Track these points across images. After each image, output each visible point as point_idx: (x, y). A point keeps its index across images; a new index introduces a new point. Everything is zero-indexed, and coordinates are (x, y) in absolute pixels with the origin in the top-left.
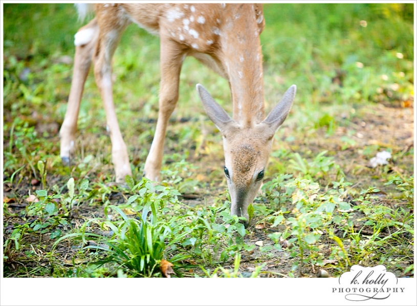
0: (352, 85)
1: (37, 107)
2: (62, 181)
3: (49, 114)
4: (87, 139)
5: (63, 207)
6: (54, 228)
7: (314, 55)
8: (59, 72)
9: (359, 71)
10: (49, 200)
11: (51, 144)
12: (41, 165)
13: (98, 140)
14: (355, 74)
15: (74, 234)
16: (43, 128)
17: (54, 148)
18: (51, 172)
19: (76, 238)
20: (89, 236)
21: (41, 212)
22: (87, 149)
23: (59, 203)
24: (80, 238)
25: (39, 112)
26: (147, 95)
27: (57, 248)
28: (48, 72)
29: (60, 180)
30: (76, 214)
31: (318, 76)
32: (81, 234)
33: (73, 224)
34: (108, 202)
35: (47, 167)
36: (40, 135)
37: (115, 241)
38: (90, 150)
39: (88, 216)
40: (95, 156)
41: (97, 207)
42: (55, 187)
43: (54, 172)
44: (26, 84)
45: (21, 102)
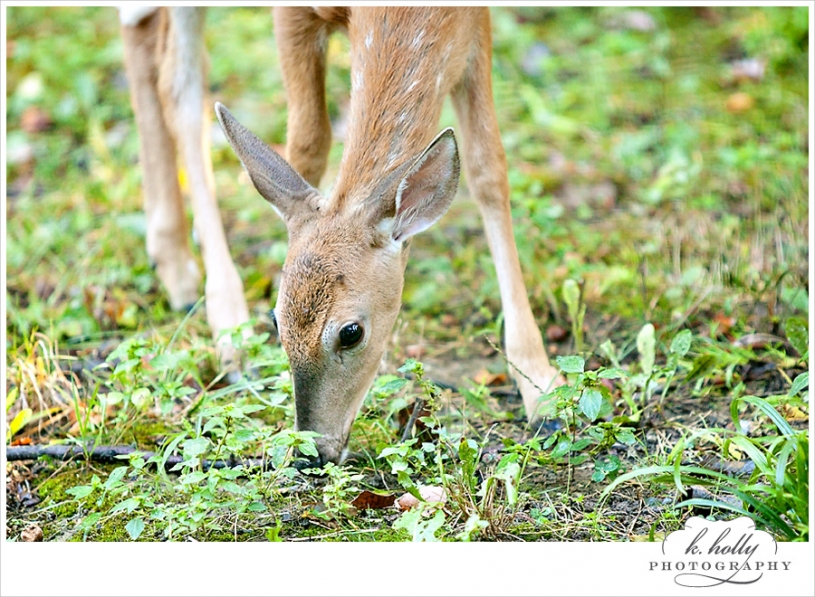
1: (564, 142)
2: (622, 331)
3: (594, 159)
4: (689, 224)
5: (628, 399)
6: (604, 451)
8: (620, 53)
10: (588, 383)
11: (597, 237)
12: (570, 291)
13: (716, 227)
15: (653, 469)
16: (578, 197)
17: (606, 248)
18: (595, 308)
19: (658, 480)
20: (692, 474)
21: (570, 410)
22: (689, 250)
23: (616, 386)
24: (669, 479)
25: (569, 155)
27: (611, 501)
28: (593, 52)
29: (620, 329)
30: (658, 416)
32: (671, 469)
33: (650, 442)
34: (741, 387)
35: (587, 295)
36: (571, 214)
37: (757, 487)
38: (697, 253)
39: (689, 422)
40: (708, 268)
41: (711, 399)
42: (606, 348)
43: (604, 307)
44: (537, 82)
45: (524, 130)
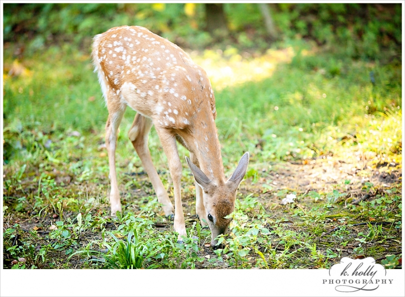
0: (269, 149)
1: (57, 166)
2: (73, 216)
3: (64, 170)
4: (90, 187)
5: (74, 233)
6: (68, 247)
7: (243, 129)
8: (71, 142)
9: (273, 140)
10: (65, 228)
11: (66, 190)
12: (59, 205)
13: (98, 187)
14: (272, 142)
15: (82, 251)
16: (60, 180)
17: (68, 193)
18: (66, 209)
19: (83, 254)
20: (92, 252)
21: (59, 236)
22: (90, 194)
23: (71, 230)
24: (86, 254)
25: (58, 169)
26: (131, 157)
27: (70, 261)
28: (64, 142)
29: (72, 215)
30: (83, 237)
31: (246, 143)
32: (86, 251)
33: (81, 244)
34: (104, 229)
35: (63, 206)
36: (59, 184)
37: (109, 255)
38: (92, 194)
39: (91, 239)
40: (96, 198)
41: (97, 233)
42: (69, 220)
43: (68, 209)
44: (49, 150)
45: (46, 162)
